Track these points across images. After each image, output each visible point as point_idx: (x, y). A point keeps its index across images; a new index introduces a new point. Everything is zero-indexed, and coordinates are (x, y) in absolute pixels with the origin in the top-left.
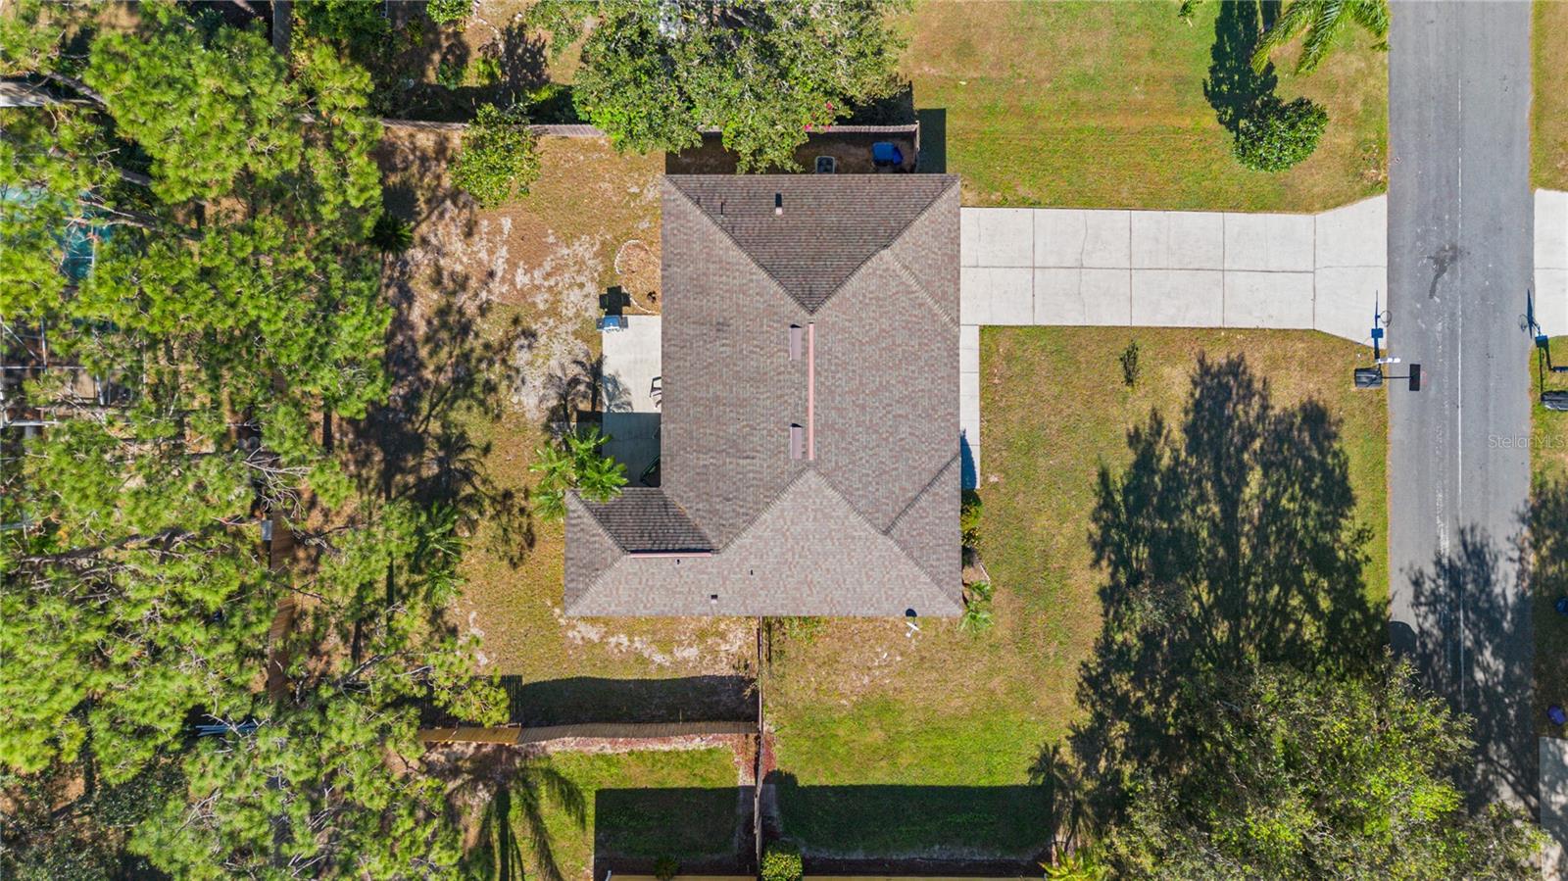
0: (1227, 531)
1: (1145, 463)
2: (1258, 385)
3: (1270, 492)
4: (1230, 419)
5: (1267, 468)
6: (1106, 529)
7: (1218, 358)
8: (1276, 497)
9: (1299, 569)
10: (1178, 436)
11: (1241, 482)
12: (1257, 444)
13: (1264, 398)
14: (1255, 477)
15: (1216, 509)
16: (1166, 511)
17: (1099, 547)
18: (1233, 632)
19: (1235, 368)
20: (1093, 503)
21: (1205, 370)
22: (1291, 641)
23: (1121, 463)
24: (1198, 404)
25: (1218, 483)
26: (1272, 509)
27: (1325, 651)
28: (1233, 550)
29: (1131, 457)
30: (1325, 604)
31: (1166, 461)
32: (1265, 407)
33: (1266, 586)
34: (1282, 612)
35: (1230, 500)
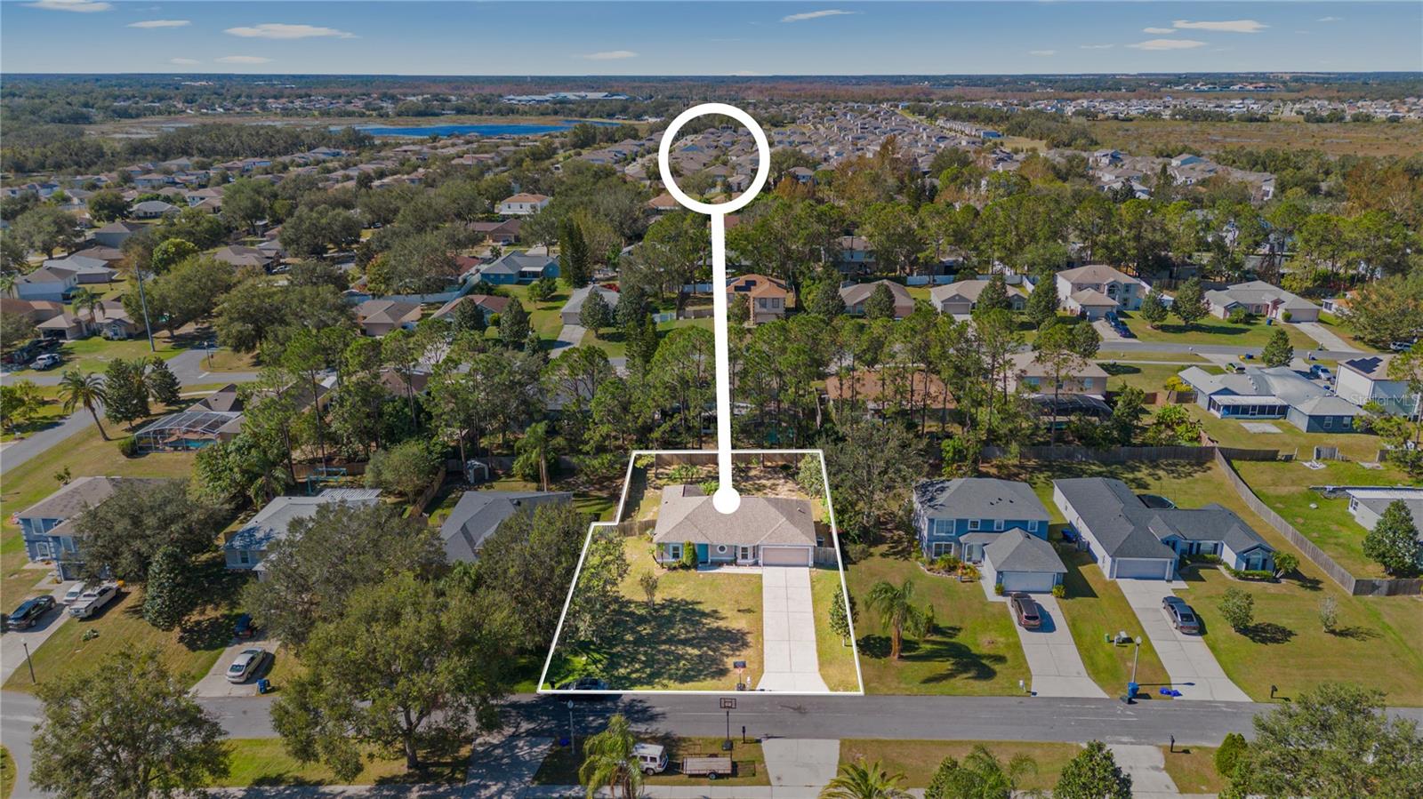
0: (671, 640)
1: (704, 614)
2: (738, 653)
3: (687, 657)
4: (722, 644)
5: (700, 656)
6: (678, 602)
7: (749, 638)
8: (686, 659)
9: (652, 667)
10: (716, 625)
11: (693, 646)
12: (711, 653)
13: (732, 655)
14: (696, 652)
15: (683, 636)
16: (683, 620)
17: (671, 601)
18: (629, 642)
19: (745, 645)
20: (688, 599)
21: (744, 634)
22: (619, 664)
23: (706, 608)
24: (729, 631)
25: (694, 638)
26: (679, 658)
27: (612, 675)
28: (664, 642)
29: (707, 611)
30: (634, 676)
31: (705, 621)
32: (727, 656)
33: (645, 654)
34: (634, 660)
35: (685, 642)
